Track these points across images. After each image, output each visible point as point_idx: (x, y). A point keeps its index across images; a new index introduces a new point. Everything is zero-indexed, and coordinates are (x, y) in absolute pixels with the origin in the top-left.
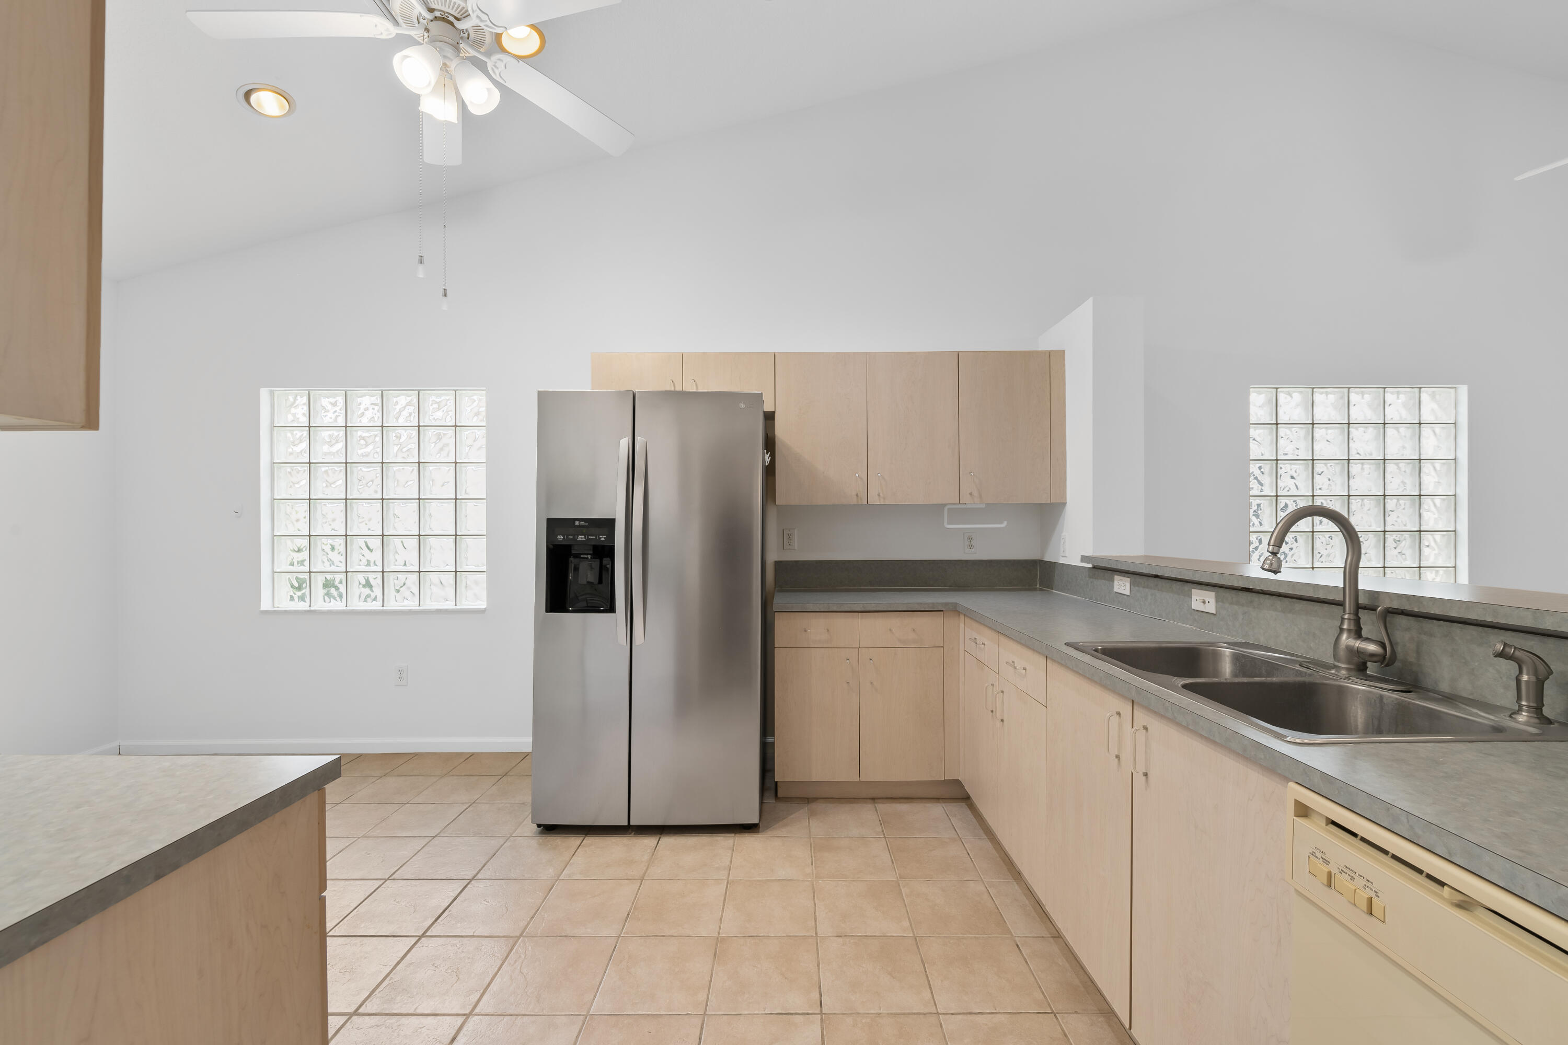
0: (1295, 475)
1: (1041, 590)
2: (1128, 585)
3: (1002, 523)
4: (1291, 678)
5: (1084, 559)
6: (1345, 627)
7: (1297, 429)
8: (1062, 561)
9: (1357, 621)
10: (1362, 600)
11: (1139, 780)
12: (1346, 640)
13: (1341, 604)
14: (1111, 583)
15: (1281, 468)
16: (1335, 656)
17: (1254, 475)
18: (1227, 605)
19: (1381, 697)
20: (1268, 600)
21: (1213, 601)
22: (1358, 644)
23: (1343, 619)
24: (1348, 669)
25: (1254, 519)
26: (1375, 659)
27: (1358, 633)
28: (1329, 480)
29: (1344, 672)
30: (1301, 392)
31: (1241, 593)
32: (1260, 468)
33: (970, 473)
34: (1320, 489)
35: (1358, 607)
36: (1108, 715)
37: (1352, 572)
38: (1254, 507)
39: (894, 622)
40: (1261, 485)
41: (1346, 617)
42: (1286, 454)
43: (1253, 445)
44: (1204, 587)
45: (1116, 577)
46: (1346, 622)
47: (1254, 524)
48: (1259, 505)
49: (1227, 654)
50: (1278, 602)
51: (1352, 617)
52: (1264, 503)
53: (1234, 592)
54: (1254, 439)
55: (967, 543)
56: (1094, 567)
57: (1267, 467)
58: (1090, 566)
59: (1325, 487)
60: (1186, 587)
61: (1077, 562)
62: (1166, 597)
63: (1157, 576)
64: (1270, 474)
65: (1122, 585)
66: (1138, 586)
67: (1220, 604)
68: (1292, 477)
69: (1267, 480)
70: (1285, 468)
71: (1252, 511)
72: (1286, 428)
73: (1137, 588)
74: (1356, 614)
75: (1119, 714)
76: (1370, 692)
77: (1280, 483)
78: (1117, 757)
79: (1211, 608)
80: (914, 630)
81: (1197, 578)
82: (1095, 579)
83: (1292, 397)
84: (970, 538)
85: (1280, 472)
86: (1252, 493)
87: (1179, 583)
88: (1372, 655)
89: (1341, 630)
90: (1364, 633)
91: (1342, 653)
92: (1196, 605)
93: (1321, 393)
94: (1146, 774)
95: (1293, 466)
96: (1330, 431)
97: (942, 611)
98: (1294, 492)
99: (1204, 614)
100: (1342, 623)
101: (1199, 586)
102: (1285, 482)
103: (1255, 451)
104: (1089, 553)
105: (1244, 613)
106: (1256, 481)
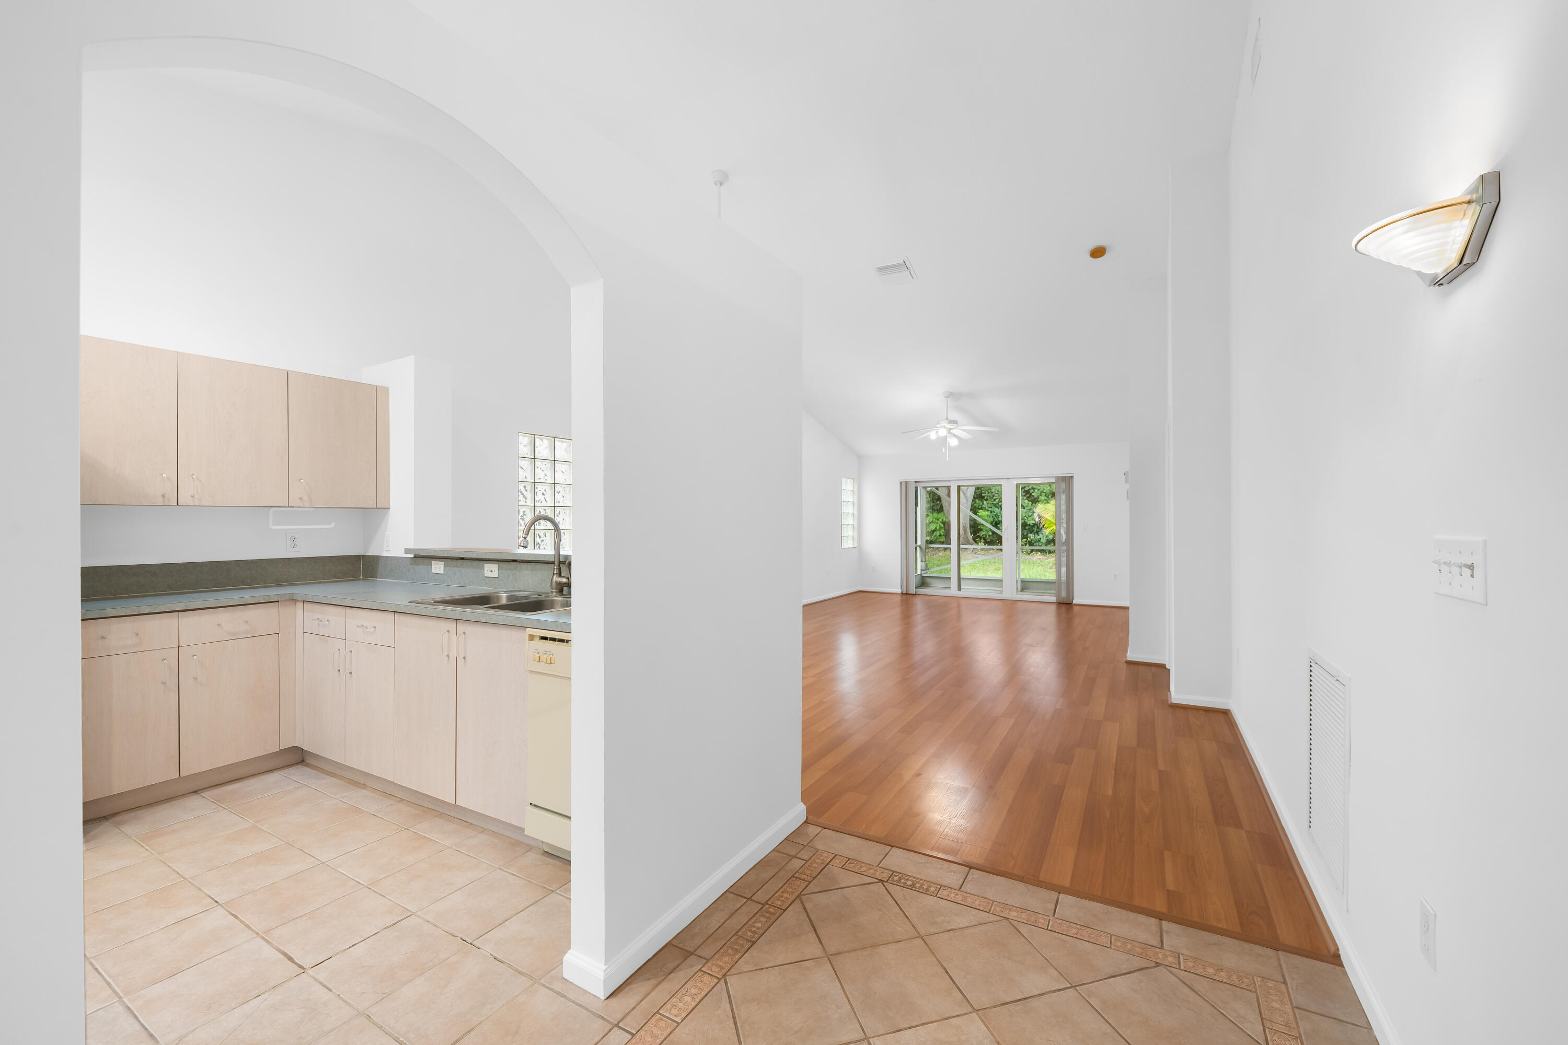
0: (545, 493)
1: (363, 579)
2: (442, 567)
3: (330, 524)
4: (532, 600)
5: (407, 551)
6: (555, 572)
7: (546, 463)
8: (385, 554)
9: (560, 569)
10: (562, 560)
11: (460, 660)
12: (556, 579)
13: (553, 563)
14: (429, 567)
15: (537, 488)
16: (552, 588)
17: (521, 492)
18: (504, 571)
19: (567, 601)
20: (524, 565)
21: (496, 570)
22: (560, 579)
23: (554, 569)
24: (556, 592)
25: (521, 521)
26: (566, 585)
27: (560, 575)
28: (563, 497)
29: (554, 594)
30: (548, 439)
31: (511, 563)
32: (525, 487)
33: (300, 480)
34: (559, 502)
35: (560, 563)
36: (442, 633)
37: (557, 547)
38: (521, 513)
39: (223, 617)
40: (526, 498)
41: (556, 567)
42: (540, 479)
43: (521, 471)
44: (492, 562)
45: (434, 562)
46: (555, 570)
47: (521, 525)
48: (524, 512)
49: (504, 597)
50: (529, 566)
51: (558, 567)
52: (527, 510)
53: (508, 563)
54: (522, 468)
55: (290, 542)
56: (415, 557)
57: (529, 487)
58: (412, 556)
59: (561, 501)
60: (481, 563)
61: (402, 554)
62: (468, 571)
63: (463, 559)
64: (531, 492)
65: (438, 567)
66: (450, 567)
67: (501, 571)
68: (543, 494)
69: (529, 495)
70: (540, 488)
71: (520, 515)
72: (540, 461)
73: (449, 568)
74: (559, 566)
75: (448, 631)
76: (563, 600)
77: (537, 498)
78: (448, 656)
79: (495, 574)
80: (247, 622)
81: (487, 557)
82: (416, 565)
83: (543, 441)
84: (293, 539)
85: (536, 490)
86: (521, 503)
87: (476, 561)
88: (565, 583)
89: (554, 574)
90: (562, 575)
91: (554, 585)
92: (487, 574)
93: (559, 441)
94: (464, 658)
95: (544, 487)
96: (563, 466)
97: (278, 601)
98: (544, 504)
99: (492, 578)
100: (554, 571)
101: (489, 562)
102: (539, 497)
103: (522, 475)
104: (411, 546)
105: (513, 574)
106: (522, 496)
